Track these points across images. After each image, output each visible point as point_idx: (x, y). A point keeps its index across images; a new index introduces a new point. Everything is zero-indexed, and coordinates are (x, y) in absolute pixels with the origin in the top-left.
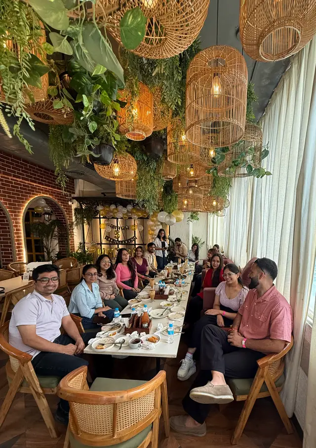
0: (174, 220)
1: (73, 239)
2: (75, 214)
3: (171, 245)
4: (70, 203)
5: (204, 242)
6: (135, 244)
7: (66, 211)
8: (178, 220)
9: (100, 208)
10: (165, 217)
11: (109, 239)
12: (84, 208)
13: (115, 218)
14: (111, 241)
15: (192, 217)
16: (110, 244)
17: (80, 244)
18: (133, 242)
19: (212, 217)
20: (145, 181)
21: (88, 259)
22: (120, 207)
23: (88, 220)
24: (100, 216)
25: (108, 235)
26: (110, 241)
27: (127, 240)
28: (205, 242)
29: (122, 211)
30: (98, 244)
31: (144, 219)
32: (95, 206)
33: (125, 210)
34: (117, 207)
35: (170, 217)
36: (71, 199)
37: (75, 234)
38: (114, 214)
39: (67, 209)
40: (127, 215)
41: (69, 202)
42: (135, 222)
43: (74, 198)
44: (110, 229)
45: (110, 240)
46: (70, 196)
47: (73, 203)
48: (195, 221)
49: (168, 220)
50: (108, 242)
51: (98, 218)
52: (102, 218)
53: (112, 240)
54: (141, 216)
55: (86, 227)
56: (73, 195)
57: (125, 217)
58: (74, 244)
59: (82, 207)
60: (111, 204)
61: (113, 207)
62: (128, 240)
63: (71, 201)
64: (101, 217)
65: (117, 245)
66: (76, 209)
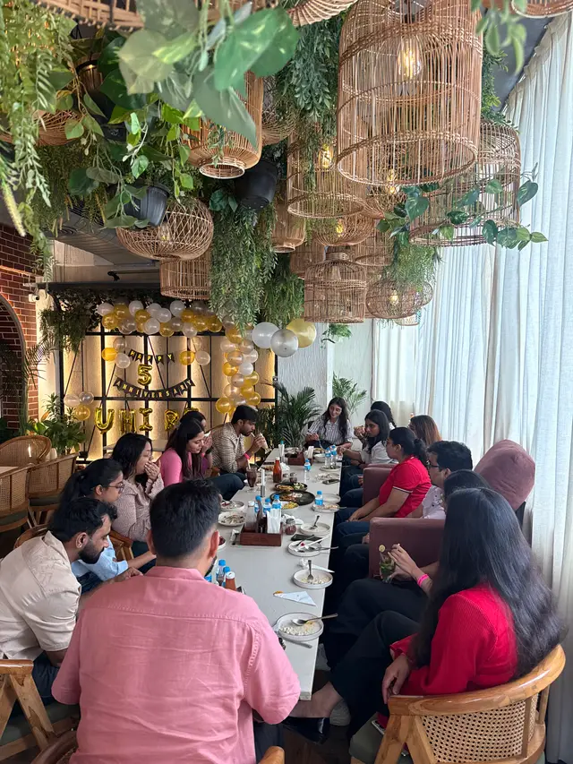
0: (294, 344)
1: (36, 387)
2: (43, 325)
3: (279, 400)
4: (31, 298)
5: (363, 393)
6: (189, 400)
7: (23, 318)
8: (304, 343)
9: (103, 309)
10: (270, 335)
11: (125, 387)
12: (63, 309)
13: (140, 334)
14: (131, 392)
15: (334, 330)
16: (126, 399)
17: (53, 398)
18: (185, 394)
19: (384, 329)
20: (231, 259)
21: (70, 437)
22: (154, 308)
23: (73, 339)
24: (102, 328)
25: (121, 377)
26: (126, 391)
27: (168, 389)
28: (368, 393)
29: (157, 318)
30: (96, 398)
31: (211, 336)
32: (90, 305)
33: (165, 315)
34: (145, 306)
35: (283, 335)
36: (33, 289)
37: (40, 373)
38: (138, 324)
39: (23, 312)
40: (171, 328)
41: (30, 295)
42: (191, 344)
43: (42, 286)
44: (127, 362)
45: (128, 388)
46: (33, 280)
47: (37, 299)
48: (341, 339)
49: (278, 343)
50: (121, 394)
51: (98, 334)
52: (108, 334)
53: (131, 390)
54: (206, 329)
55: (68, 357)
56: (38, 279)
57: (167, 332)
58: (36, 400)
59: (58, 307)
60: (131, 299)
61: (135, 306)
62: (171, 390)
63: (34, 294)
64: (106, 331)
65: (144, 402)
66: (45, 314)
